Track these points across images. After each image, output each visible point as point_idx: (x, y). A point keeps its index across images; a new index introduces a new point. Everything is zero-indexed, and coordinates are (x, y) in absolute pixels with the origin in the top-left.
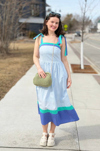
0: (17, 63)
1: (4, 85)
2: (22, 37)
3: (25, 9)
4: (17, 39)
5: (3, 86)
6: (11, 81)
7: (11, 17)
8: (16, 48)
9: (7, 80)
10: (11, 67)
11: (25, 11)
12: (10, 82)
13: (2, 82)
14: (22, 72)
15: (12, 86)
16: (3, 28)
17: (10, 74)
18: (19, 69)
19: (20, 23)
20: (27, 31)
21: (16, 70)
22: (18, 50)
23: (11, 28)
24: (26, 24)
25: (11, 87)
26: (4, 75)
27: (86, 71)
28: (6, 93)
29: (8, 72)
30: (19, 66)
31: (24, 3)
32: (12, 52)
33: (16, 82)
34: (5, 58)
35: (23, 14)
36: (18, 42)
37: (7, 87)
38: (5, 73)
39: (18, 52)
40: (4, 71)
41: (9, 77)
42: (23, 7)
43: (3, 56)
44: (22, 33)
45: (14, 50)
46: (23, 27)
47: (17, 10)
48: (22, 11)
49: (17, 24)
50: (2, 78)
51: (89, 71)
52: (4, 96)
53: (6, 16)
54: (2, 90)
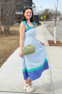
0: (14, 39)
1: (7, 53)
3: (19, 6)
4: (15, 25)
5: (6, 54)
6: (11, 51)
7: (11, 11)
8: (14, 30)
9: (8, 50)
10: (11, 42)
13: (6, 51)
14: (18, 45)
16: (6, 17)
17: (10, 46)
19: (16, 15)
21: (14, 44)
22: (15, 31)
23: (11, 18)
24: (20, 15)
25: (11, 55)
26: (6, 47)
28: (8, 58)
29: (9, 45)
30: (16, 41)
31: (19, 2)
32: (11, 33)
33: (14, 51)
35: (18, 9)
36: (15, 27)
37: (8, 54)
38: (7, 46)
39: (15, 32)
40: (7, 44)
41: (10, 48)
42: (18, 5)
43: (6, 35)
44: (17, 21)
45: (13, 31)
46: (18, 17)
47: (15, 6)
48: (17, 7)
49: (14, 15)
50: (6, 49)
51: (59, 45)
52: (7, 59)
53: (8, 10)
54: (5, 56)
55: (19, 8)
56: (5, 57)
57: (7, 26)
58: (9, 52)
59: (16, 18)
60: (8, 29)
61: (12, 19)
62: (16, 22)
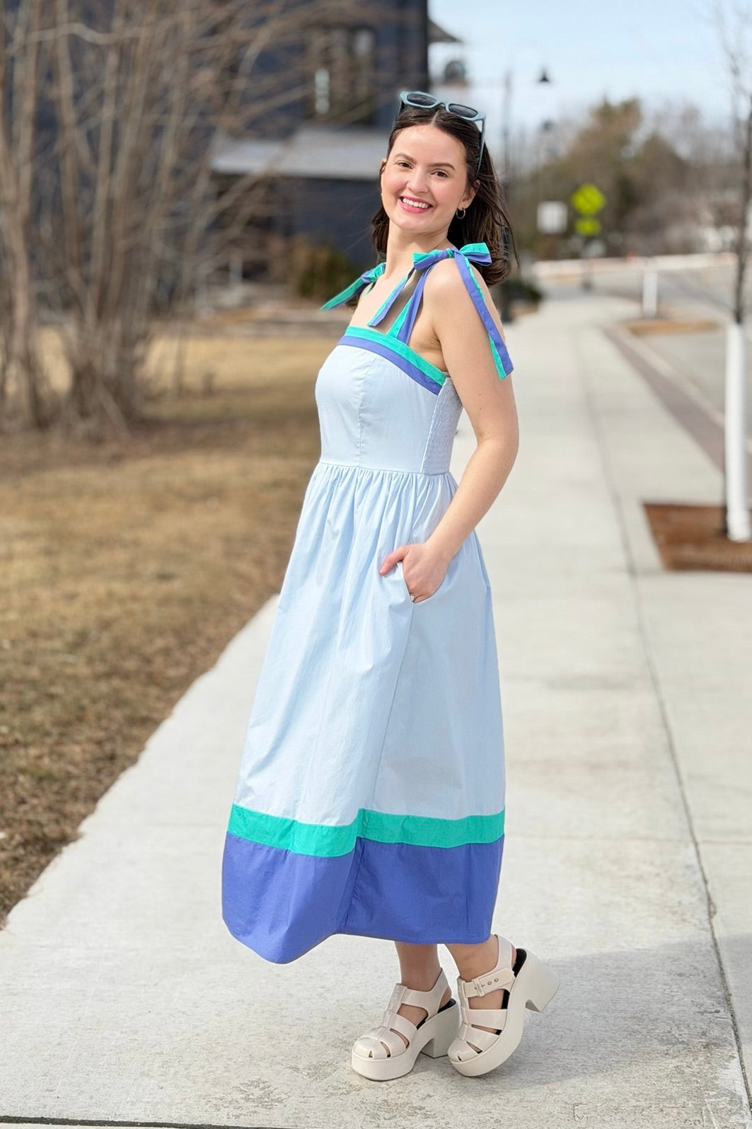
0: (213, 493)
1: (131, 664)
2: (235, 293)
3: (266, 62)
4: (203, 306)
5: (126, 676)
6: (183, 635)
7: (157, 131)
8: (193, 379)
9: (151, 631)
10: (172, 525)
11: (268, 82)
12: (170, 641)
13: (117, 645)
14: (260, 562)
15: (195, 671)
16: (98, 215)
17: (164, 577)
18: (233, 545)
19: (226, 181)
20: (276, 245)
21: (214, 551)
22: (209, 390)
23: (157, 224)
24: (272, 184)
25: (184, 684)
26: (120, 588)
28: (150, 723)
29: (152, 567)
30: (232, 518)
31: (261, 21)
32: (166, 410)
34: (116, 459)
35: (257, 109)
36: (210, 331)
37: (152, 679)
38: (131, 574)
40: (121, 556)
41: (165, 601)
42: (252, 52)
43: (96, 440)
44: (237, 261)
45: (182, 391)
46: (251, 208)
47: (206, 78)
48: (241, 84)
49: (203, 186)
50: (114, 611)
52: (140, 744)
53: (116, 124)
54: (118, 701)
55: (264, 97)
56: (118, 714)
57: (117, 327)
58: (166, 652)
59: (219, 223)
60: (130, 364)
61: (177, 236)
62: (222, 275)
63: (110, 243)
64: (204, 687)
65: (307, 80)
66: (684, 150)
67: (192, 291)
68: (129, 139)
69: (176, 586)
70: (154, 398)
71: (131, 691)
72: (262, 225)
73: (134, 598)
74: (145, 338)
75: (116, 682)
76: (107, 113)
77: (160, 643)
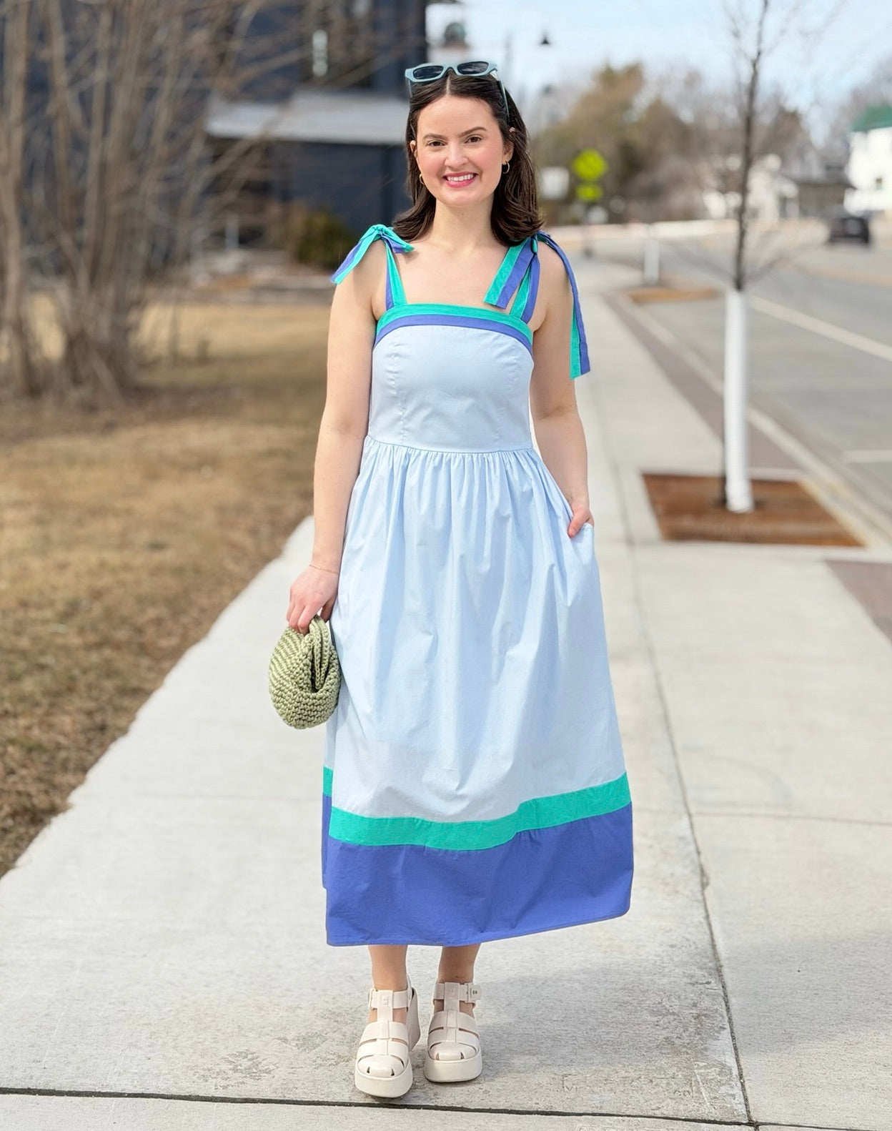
0: (208, 461)
1: (122, 635)
2: (230, 260)
3: (261, 25)
4: (198, 274)
5: (117, 646)
6: (176, 605)
7: (151, 93)
8: (188, 347)
9: (142, 601)
10: (167, 492)
11: (264, 44)
12: (162, 611)
13: (109, 614)
14: (254, 532)
15: (187, 641)
16: (92, 177)
17: (157, 547)
18: (227, 514)
19: (221, 145)
20: (274, 210)
21: (208, 520)
22: (204, 358)
23: (151, 186)
24: (268, 148)
25: (175, 655)
26: (112, 557)
27: (767, 528)
28: (140, 694)
29: (144, 536)
30: (225, 488)
32: (160, 378)
33: (211, 615)
34: (110, 427)
35: (251, 72)
36: (205, 298)
37: (143, 649)
38: (124, 543)
40: (114, 525)
41: (157, 571)
42: (248, 13)
43: (90, 408)
44: (233, 224)
45: (177, 359)
46: (247, 172)
47: (200, 38)
48: (236, 45)
49: (198, 149)
50: (105, 581)
51: (790, 528)
52: (131, 714)
53: (109, 87)
54: (109, 671)
55: (261, 58)
56: (109, 685)
57: (110, 293)
58: (158, 622)
59: (215, 187)
60: (124, 331)
61: (171, 201)
62: (218, 240)
63: (103, 206)
64: (195, 658)
65: (304, 42)
66: (686, 115)
67: (188, 257)
68: (122, 101)
69: (168, 556)
70: (148, 365)
71: (123, 661)
72: (259, 190)
73: (127, 567)
74: (140, 304)
75: (107, 652)
76: (100, 75)
77: (152, 613)
